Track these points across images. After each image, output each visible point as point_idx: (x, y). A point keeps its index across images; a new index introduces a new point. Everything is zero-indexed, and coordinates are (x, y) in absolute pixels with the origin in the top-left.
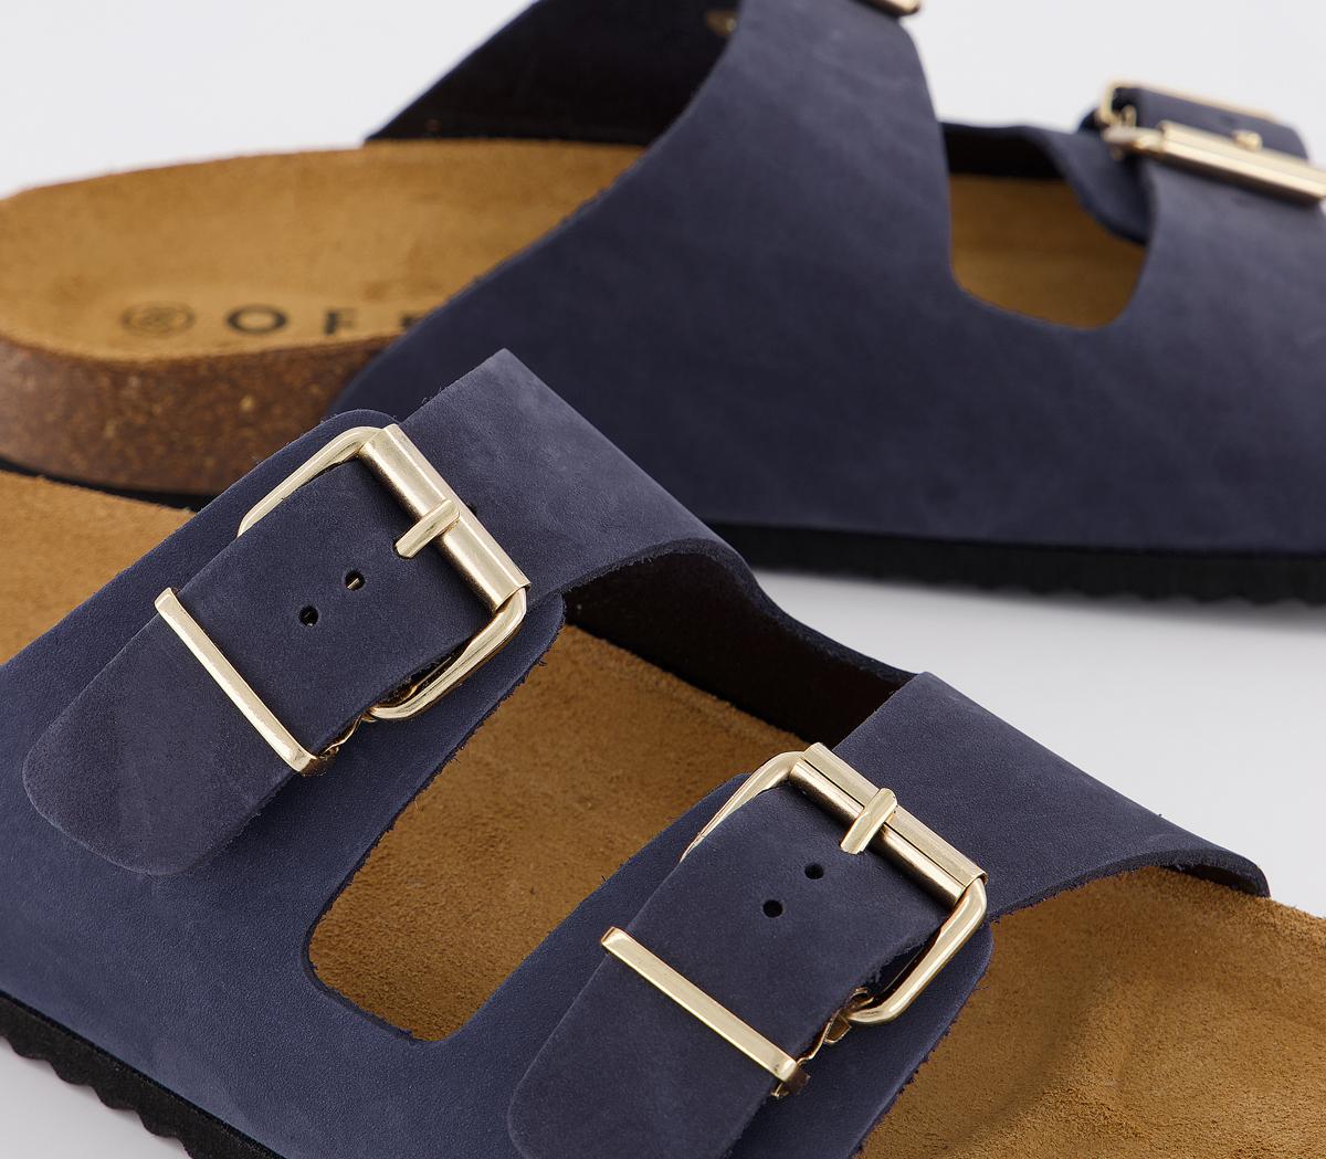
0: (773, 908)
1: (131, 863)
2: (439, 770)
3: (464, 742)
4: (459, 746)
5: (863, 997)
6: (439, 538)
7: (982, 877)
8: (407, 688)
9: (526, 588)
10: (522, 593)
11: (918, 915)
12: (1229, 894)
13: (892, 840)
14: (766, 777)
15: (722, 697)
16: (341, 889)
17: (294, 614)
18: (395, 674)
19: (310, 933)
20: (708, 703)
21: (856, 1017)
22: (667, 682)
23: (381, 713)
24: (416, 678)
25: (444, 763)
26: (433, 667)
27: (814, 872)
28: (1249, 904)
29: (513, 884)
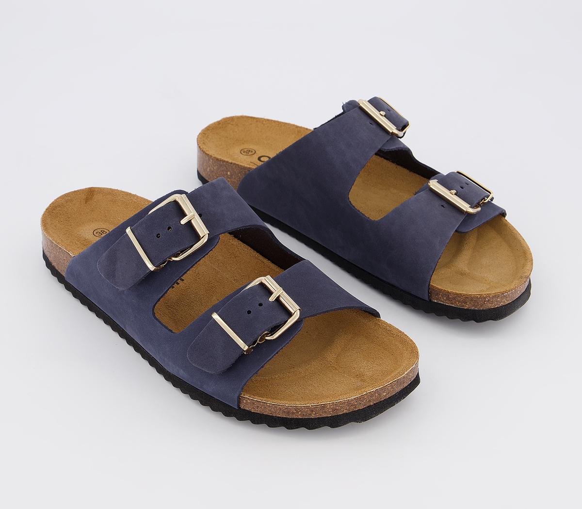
0: (249, 312)
1: (117, 286)
2: (186, 273)
3: (192, 267)
4: (191, 268)
5: (268, 334)
6: (191, 220)
7: (300, 309)
8: (179, 254)
9: (208, 234)
10: (207, 235)
11: (283, 316)
12: (371, 316)
13: (281, 299)
14: (256, 282)
15: (269, 260)
16: (162, 297)
17: (155, 235)
18: (175, 251)
19: (154, 306)
20: (266, 261)
21: (267, 338)
22: (257, 255)
23: (174, 259)
24: (181, 252)
25: (187, 271)
26: (186, 250)
27: (261, 305)
28: (375, 319)
29: (214, 298)
